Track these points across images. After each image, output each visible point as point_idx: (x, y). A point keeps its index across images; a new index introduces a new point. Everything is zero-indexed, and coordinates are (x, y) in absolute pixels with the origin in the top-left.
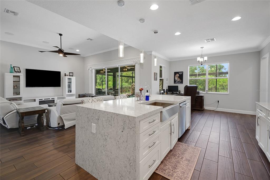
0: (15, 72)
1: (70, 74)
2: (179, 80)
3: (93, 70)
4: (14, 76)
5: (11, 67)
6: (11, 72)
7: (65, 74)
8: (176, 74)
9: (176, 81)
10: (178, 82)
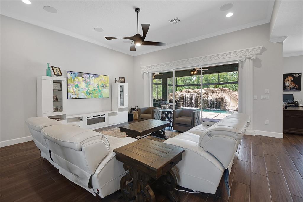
0: (55, 75)
1: (121, 79)
2: (293, 85)
3: (150, 74)
4: (55, 82)
5: (49, 68)
6: (49, 75)
7: (115, 79)
8: (287, 77)
9: (287, 87)
10: (291, 89)
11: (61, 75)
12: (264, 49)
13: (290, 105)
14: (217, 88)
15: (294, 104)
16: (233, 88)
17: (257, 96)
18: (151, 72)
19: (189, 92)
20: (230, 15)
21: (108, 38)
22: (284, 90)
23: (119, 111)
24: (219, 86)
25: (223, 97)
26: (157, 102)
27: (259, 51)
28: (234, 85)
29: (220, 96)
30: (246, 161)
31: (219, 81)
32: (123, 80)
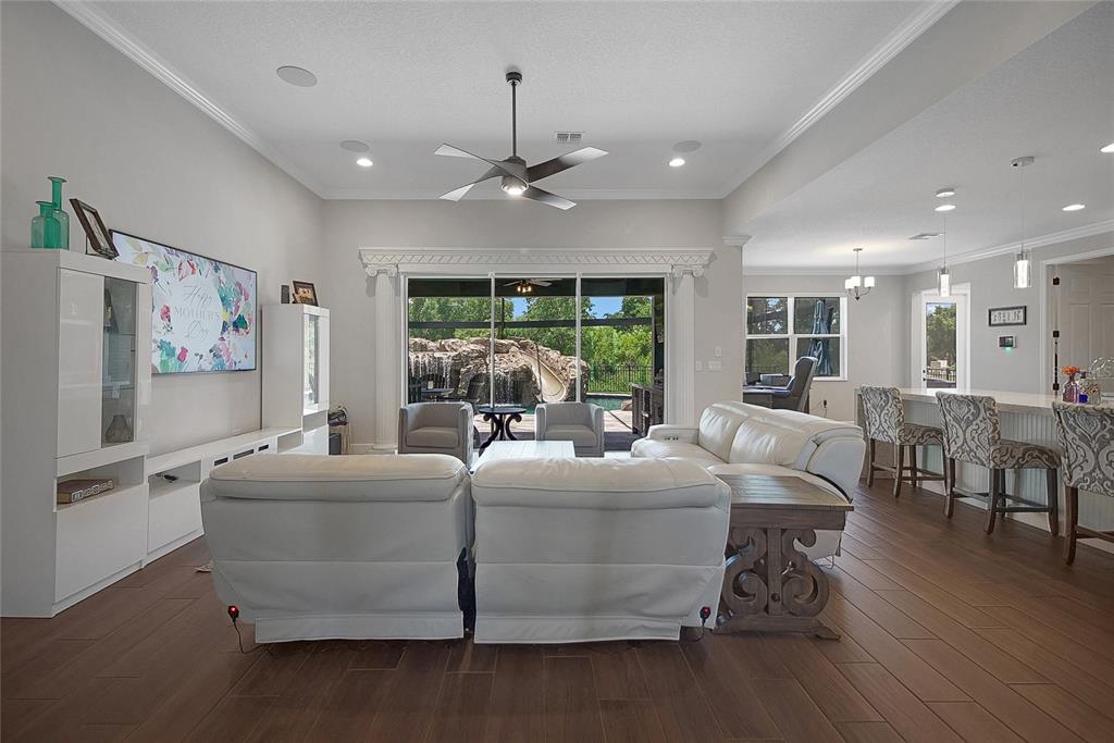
1: (301, 292)
3: (402, 278)
7: (284, 288)
12: (713, 257)
14: (506, 338)
18: (405, 274)
19: (423, 348)
20: (677, 162)
23: (306, 427)
25: (527, 367)
27: (706, 260)
29: (520, 362)
32: (310, 295)
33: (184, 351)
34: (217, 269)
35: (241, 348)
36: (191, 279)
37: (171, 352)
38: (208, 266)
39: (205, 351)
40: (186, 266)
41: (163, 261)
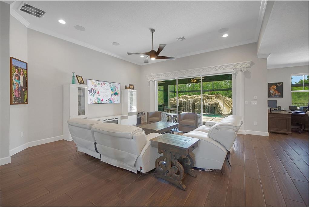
1: (130, 87)
2: (276, 93)
3: (156, 81)
4: (80, 89)
5: (74, 77)
6: (74, 83)
7: (126, 86)
8: (272, 86)
9: (272, 94)
10: (275, 96)
11: (84, 83)
12: (252, 64)
13: (274, 110)
14: (211, 94)
15: (277, 109)
16: (226, 95)
17: (247, 102)
18: (157, 80)
19: (186, 98)
20: (225, 36)
21: (129, 54)
22: (269, 97)
23: (129, 115)
24: (213, 93)
25: (217, 103)
26: (161, 107)
27: (248, 65)
28: (226, 91)
29: (215, 101)
30: (240, 152)
31: (213, 88)
32: (132, 87)
33: (102, 99)
34: (110, 84)
35: (117, 99)
36: (104, 86)
37: (100, 100)
38: (108, 83)
39: (107, 99)
40: (103, 84)
41: (97, 83)
